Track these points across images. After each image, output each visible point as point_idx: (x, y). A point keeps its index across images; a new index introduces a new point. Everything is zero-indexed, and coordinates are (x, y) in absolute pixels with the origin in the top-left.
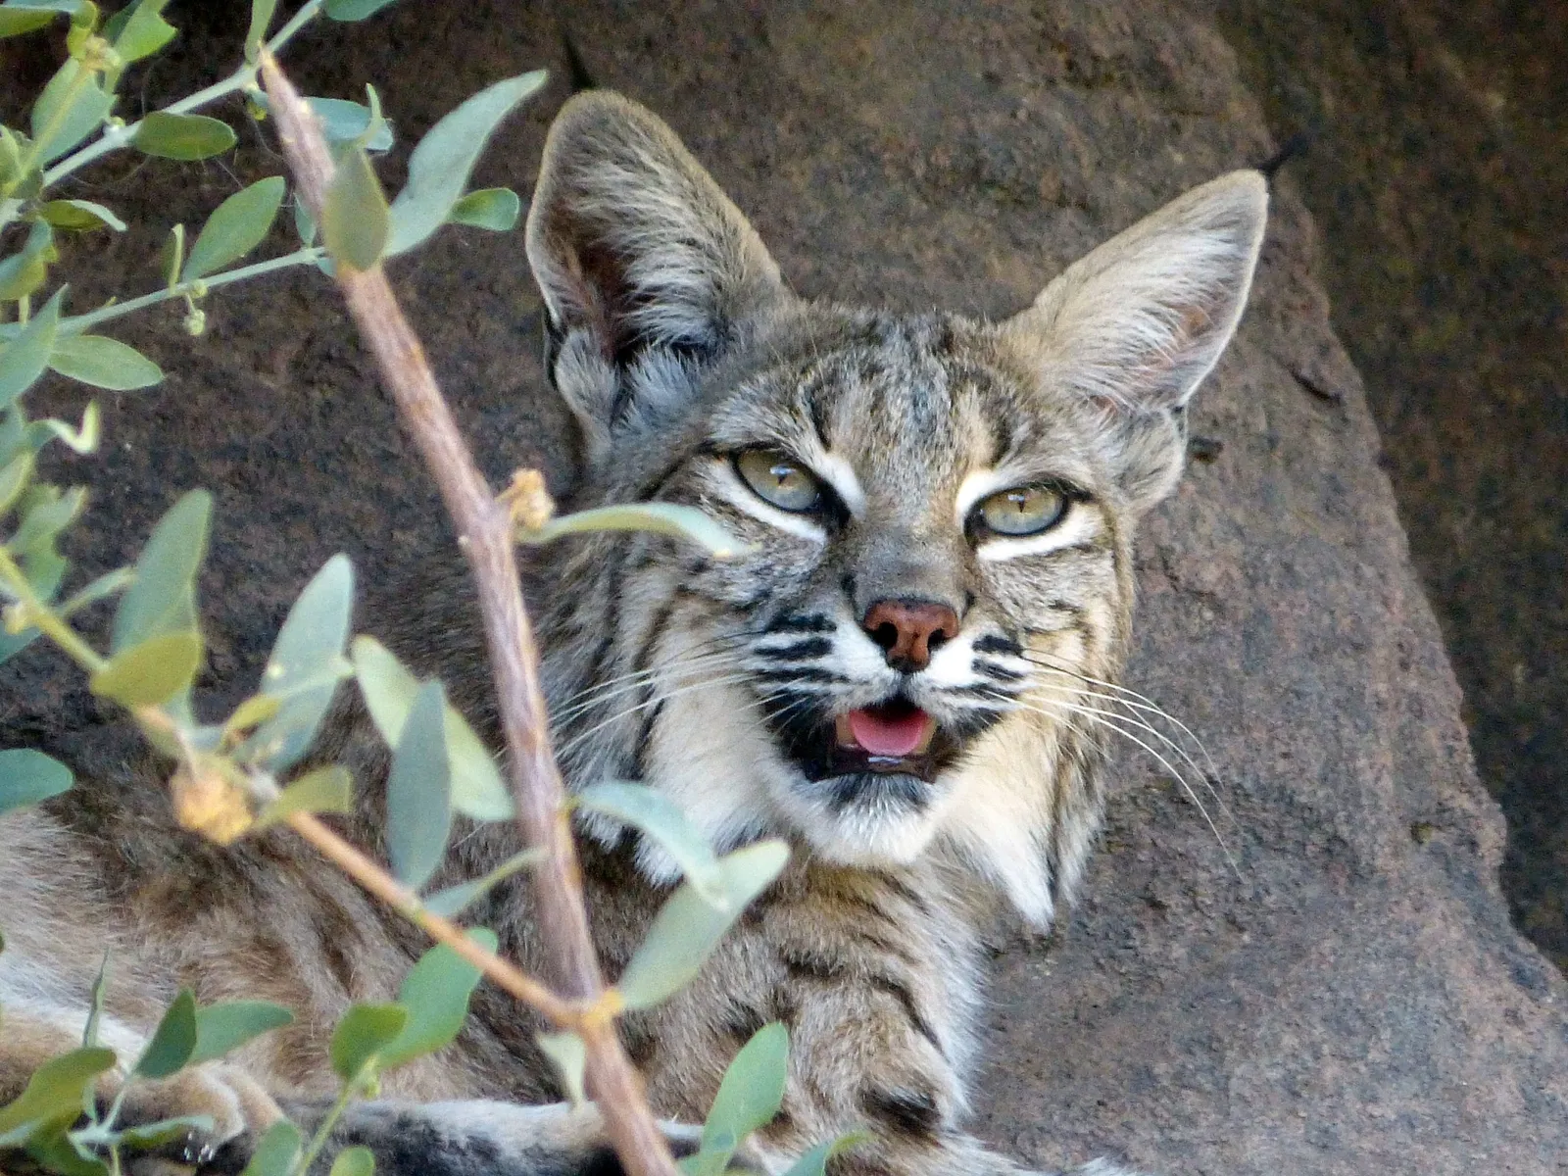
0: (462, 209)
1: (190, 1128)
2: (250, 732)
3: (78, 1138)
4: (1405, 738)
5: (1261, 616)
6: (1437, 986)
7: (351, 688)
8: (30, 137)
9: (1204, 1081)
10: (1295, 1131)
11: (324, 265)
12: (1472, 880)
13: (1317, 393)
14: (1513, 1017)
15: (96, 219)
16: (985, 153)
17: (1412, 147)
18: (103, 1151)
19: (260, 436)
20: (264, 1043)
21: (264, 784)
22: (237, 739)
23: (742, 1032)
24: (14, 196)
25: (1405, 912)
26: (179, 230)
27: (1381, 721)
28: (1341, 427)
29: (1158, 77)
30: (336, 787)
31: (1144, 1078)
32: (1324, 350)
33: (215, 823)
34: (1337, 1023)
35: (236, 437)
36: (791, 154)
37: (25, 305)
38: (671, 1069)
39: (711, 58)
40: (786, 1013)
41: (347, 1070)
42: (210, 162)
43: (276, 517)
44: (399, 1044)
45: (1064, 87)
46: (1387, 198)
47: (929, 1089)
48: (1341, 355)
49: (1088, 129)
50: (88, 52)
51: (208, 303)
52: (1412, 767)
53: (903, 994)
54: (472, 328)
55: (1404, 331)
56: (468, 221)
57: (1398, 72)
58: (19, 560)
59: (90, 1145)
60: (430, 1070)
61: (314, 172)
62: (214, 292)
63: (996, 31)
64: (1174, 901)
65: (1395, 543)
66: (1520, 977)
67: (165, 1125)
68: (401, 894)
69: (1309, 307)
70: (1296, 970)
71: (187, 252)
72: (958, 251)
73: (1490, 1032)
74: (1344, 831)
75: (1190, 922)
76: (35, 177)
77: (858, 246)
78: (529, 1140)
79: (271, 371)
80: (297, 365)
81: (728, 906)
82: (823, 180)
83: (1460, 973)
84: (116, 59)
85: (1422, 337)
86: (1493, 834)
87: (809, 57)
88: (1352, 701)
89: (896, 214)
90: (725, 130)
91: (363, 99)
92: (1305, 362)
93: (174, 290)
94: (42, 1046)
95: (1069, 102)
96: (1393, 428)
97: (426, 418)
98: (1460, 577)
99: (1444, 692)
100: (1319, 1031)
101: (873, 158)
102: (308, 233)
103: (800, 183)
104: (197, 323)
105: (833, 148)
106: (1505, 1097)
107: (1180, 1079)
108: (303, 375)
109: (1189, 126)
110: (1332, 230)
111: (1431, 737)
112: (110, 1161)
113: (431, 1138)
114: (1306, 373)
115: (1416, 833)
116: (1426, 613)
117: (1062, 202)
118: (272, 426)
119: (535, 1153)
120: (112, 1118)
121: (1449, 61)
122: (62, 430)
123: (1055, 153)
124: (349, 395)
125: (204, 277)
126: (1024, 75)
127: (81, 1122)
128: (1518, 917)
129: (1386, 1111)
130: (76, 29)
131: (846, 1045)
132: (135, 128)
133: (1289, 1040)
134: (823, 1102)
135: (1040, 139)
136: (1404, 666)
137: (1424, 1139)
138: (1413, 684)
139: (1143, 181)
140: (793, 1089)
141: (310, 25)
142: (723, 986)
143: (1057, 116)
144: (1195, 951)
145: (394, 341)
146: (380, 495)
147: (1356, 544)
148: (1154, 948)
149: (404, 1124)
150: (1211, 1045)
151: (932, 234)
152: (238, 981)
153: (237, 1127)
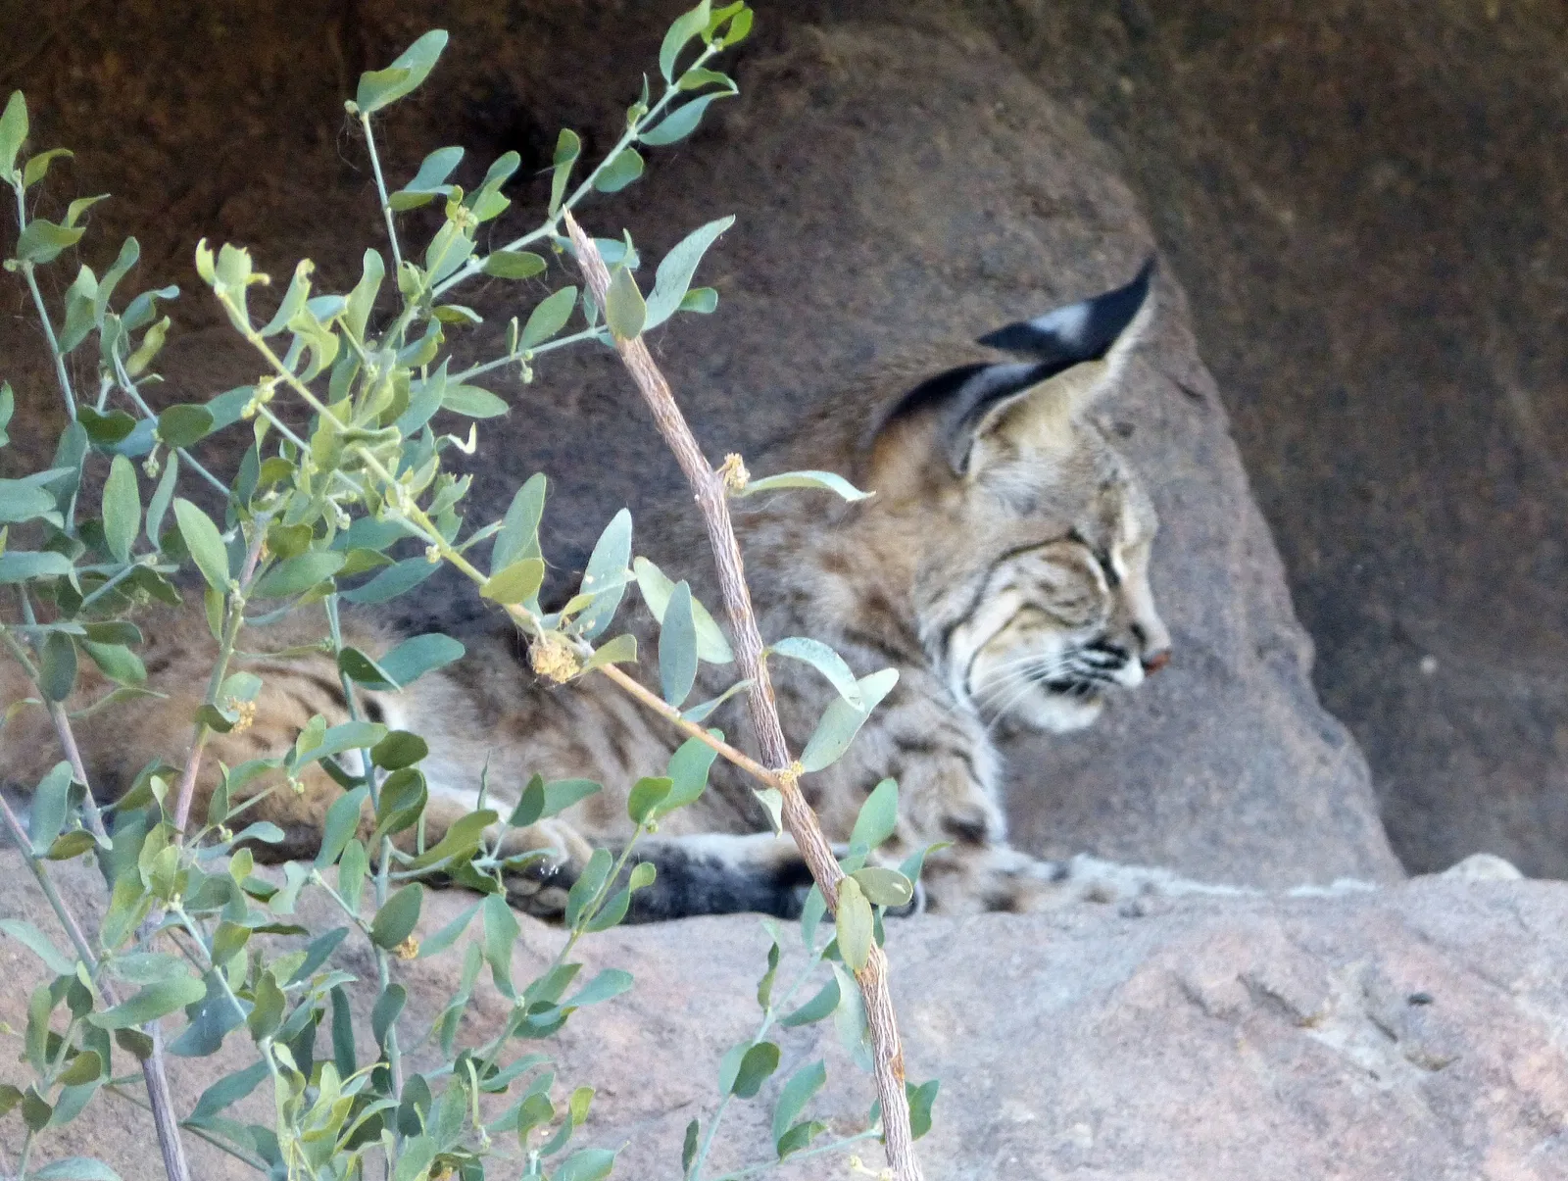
0: (686, 301)
1: (544, 856)
2: (575, 616)
3: (477, 864)
4: (1252, 597)
6: (1276, 744)
7: (634, 588)
8: (426, 270)
9: (1141, 807)
10: (1195, 834)
11: (604, 338)
12: (1294, 680)
13: (1191, 394)
14: (1323, 760)
15: (464, 316)
16: (986, 258)
17: (1239, 246)
18: (492, 872)
19: (561, 445)
20: (578, 808)
21: (585, 647)
22: (568, 621)
23: (869, 787)
24: (417, 304)
25: (1255, 700)
26: (515, 321)
27: (1238, 588)
28: (1205, 413)
29: (1086, 209)
30: (627, 647)
31: (1104, 806)
32: (1193, 368)
33: (556, 672)
34: (1219, 768)
35: (546, 445)
36: (870, 264)
37: (425, 370)
38: (830, 810)
39: (821, 209)
40: (897, 774)
41: (637, 817)
42: (532, 279)
43: (573, 493)
44: (667, 800)
45: (1032, 218)
46: (1225, 277)
47: (981, 814)
48: (1203, 371)
49: (1047, 242)
50: (458, 217)
51: (533, 364)
52: (1256, 615)
53: (966, 758)
54: (685, 374)
55: (1238, 355)
56: (687, 308)
57: (1228, 202)
58: (434, 519)
59: (485, 869)
60: (680, 816)
61: (599, 282)
62: (537, 355)
63: (990, 185)
65: (1239, 480)
66: (1327, 737)
67: (529, 854)
68: (668, 710)
69: (1183, 342)
70: (1192, 737)
71: (520, 333)
72: (972, 317)
73: (1309, 769)
74: (1218, 653)
75: (1128, 712)
76: (429, 293)
77: (913, 317)
78: (741, 857)
79: (566, 406)
80: (581, 402)
81: (864, 709)
82: (891, 279)
83: (1291, 736)
84: (475, 220)
85: (1250, 360)
86: (1306, 651)
87: (878, 205)
88: (1218, 576)
89: (935, 298)
90: (830, 251)
91: (622, 239)
92: (1183, 376)
93: (513, 356)
94: (446, 811)
95: (1034, 225)
96: (1235, 413)
97: (672, 425)
98: (1278, 501)
99: (1273, 568)
100: (1208, 774)
101: (918, 264)
102: (593, 319)
103: (876, 280)
104: (528, 376)
105: (896, 259)
106: (1320, 807)
107: (1127, 805)
108: (586, 407)
109: (1107, 238)
110: (1194, 296)
111: (1267, 596)
112: (497, 877)
113: (683, 858)
114: (1183, 381)
115: (1261, 651)
116: (1259, 522)
117: (1033, 286)
118: (568, 438)
119: (746, 865)
120: (496, 852)
121: (1258, 194)
122: (458, 442)
123: (1027, 256)
124: (614, 418)
125: (533, 347)
126: (1008, 212)
127: (478, 855)
128: (1323, 701)
129: (1249, 819)
130: (450, 203)
131: (935, 791)
132: (485, 261)
133: (1190, 780)
134: (918, 827)
135: (1019, 249)
136: (1249, 553)
137: (1274, 835)
138: (1255, 564)
139: (1080, 271)
140: (901, 820)
141: (587, 195)
142: (859, 759)
143: (1029, 235)
144: (1133, 728)
145: (651, 381)
146: (635, 477)
147: (1217, 482)
149: (667, 850)
150: (1143, 784)
151: (956, 308)
152: (561, 771)
153: (564, 857)
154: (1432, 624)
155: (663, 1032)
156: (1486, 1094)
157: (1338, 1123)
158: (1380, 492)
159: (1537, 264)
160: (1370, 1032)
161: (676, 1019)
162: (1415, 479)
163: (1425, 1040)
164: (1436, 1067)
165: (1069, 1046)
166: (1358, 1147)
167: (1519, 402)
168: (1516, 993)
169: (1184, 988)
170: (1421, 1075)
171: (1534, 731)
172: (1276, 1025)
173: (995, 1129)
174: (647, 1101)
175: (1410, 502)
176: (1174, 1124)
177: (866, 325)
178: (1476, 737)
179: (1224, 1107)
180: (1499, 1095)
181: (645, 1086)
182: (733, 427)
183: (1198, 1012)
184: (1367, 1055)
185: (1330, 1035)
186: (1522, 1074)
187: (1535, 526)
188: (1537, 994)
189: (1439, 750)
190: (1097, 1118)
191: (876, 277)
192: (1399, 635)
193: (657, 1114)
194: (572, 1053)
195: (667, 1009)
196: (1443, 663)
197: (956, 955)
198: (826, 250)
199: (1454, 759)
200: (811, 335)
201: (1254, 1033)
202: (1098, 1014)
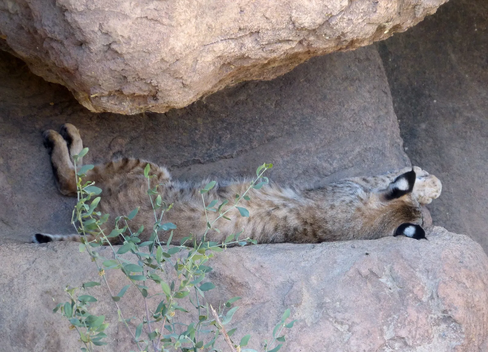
5: (376, 128)
12: (399, 149)
13: (386, 93)
16: (348, 75)
28: (387, 96)
36: (327, 77)
49: (359, 69)
55: (403, 52)
64: (366, 161)
72: (345, 87)
75: (368, 163)
80: (275, 104)
82: (331, 80)
85: (405, 52)
86: (401, 143)
87: (330, 65)
88: (385, 136)
89: (339, 83)
101: (336, 77)
103: (328, 81)
105: (332, 76)
126: (353, 65)
135: (354, 73)
138: (393, 129)
146: (283, 122)
148: (364, 166)
154: (436, 94)
155: (267, 285)
156: (409, 295)
157: (383, 300)
158: (427, 72)
159: (456, 33)
160: (391, 279)
161: (268, 282)
162: (434, 69)
163: (399, 283)
164: (401, 288)
165: (337, 285)
166: (386, 306)
167: (453, 56)
168: (416, 271)
169: (359, 272)
170: (399, 289)
171: (453, 113)
172: (374, 278)
173: (323, 304)
174: (262, 301)
175: (433, 73)
176: (354, 302)
177: (326, 91)
178: (442, 114)
179: (363, 297)
180: (411, 295)
181: (262, 298)
182: (301, 112)
183: (361, 276)
184: (389, 284)
185: (383, 280)
186: (415, 291)
187: (454, 77)
188: (420, 271)
189: (436, 116)
190: (341, 301)
191: (328, 80)
192: (430, 96)
193: (264, 303)
194: (250, 291)
195: (267, 280)
196: (437, 101)
197: (321, 262)
198: (320, 74)
199: (438, 118)
200: (316, 93)
201: (370, 280)
202: (343, 278)
